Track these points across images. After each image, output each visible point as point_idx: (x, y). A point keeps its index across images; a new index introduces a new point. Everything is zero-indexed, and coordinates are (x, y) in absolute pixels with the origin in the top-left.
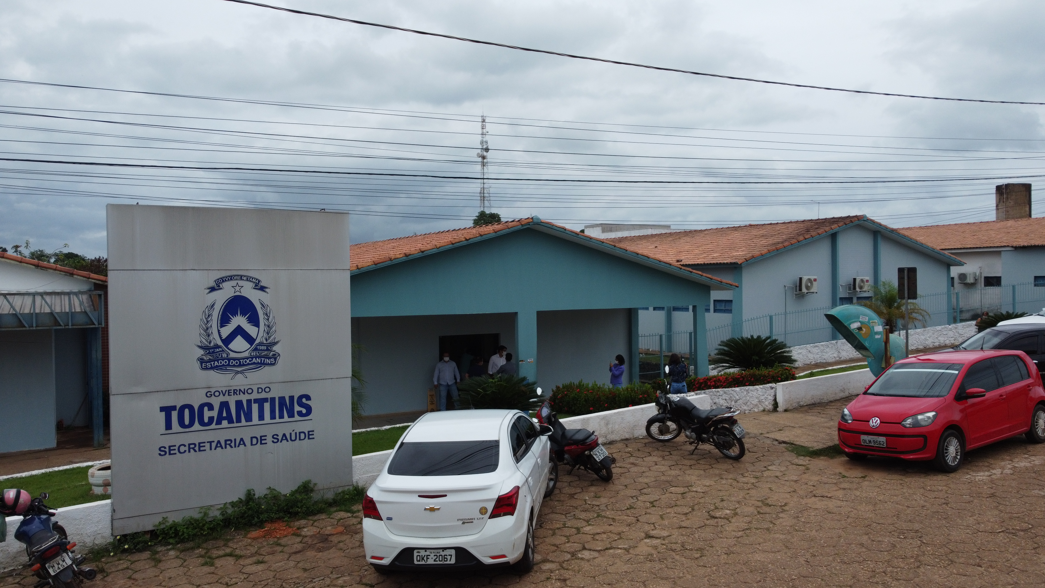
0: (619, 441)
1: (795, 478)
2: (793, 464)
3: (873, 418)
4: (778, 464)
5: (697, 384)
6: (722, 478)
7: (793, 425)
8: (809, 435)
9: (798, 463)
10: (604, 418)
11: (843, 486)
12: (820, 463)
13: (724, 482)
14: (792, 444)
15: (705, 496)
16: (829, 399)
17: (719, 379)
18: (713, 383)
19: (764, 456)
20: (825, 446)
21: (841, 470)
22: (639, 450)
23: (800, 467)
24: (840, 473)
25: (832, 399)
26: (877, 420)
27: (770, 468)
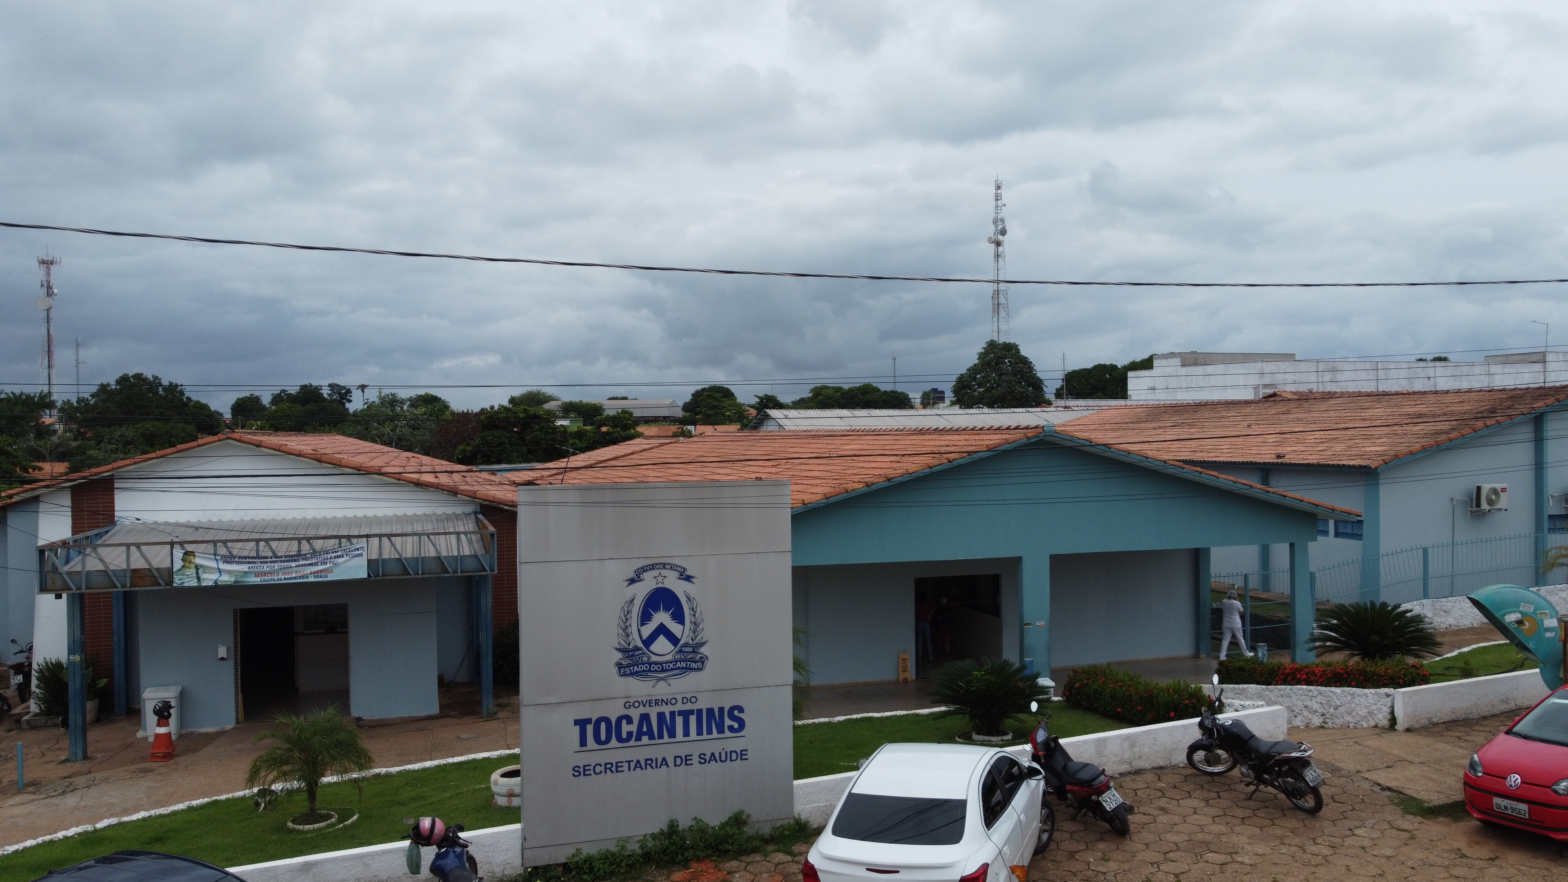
0: (1150, 769)
1: (1388, 852)
2: (1393, 828)
3: (1512, 775)
4: (1370, 826)
5: (1281, 675)
6: (1283, 844)
7: (1410, 758)
8: (1430, 779)
9: (1401, 827)
10: (1128, 737)
11: (1455, 872)
12: (1435, 829)
13: (1284, 850)
14: (1401, 793)
15: (1252, 871)
16: (1482, 714)
17: (1313, 672)
18: (1304, 676)
19: (1354, 809)
20: (1449, 801)
21: (1461, 843)
22: (1175, 787)
23: (1403, 833)
24: (1459, 850)
25: (1486, 714)
26: (1517, 779)
27: (1357, 832)
